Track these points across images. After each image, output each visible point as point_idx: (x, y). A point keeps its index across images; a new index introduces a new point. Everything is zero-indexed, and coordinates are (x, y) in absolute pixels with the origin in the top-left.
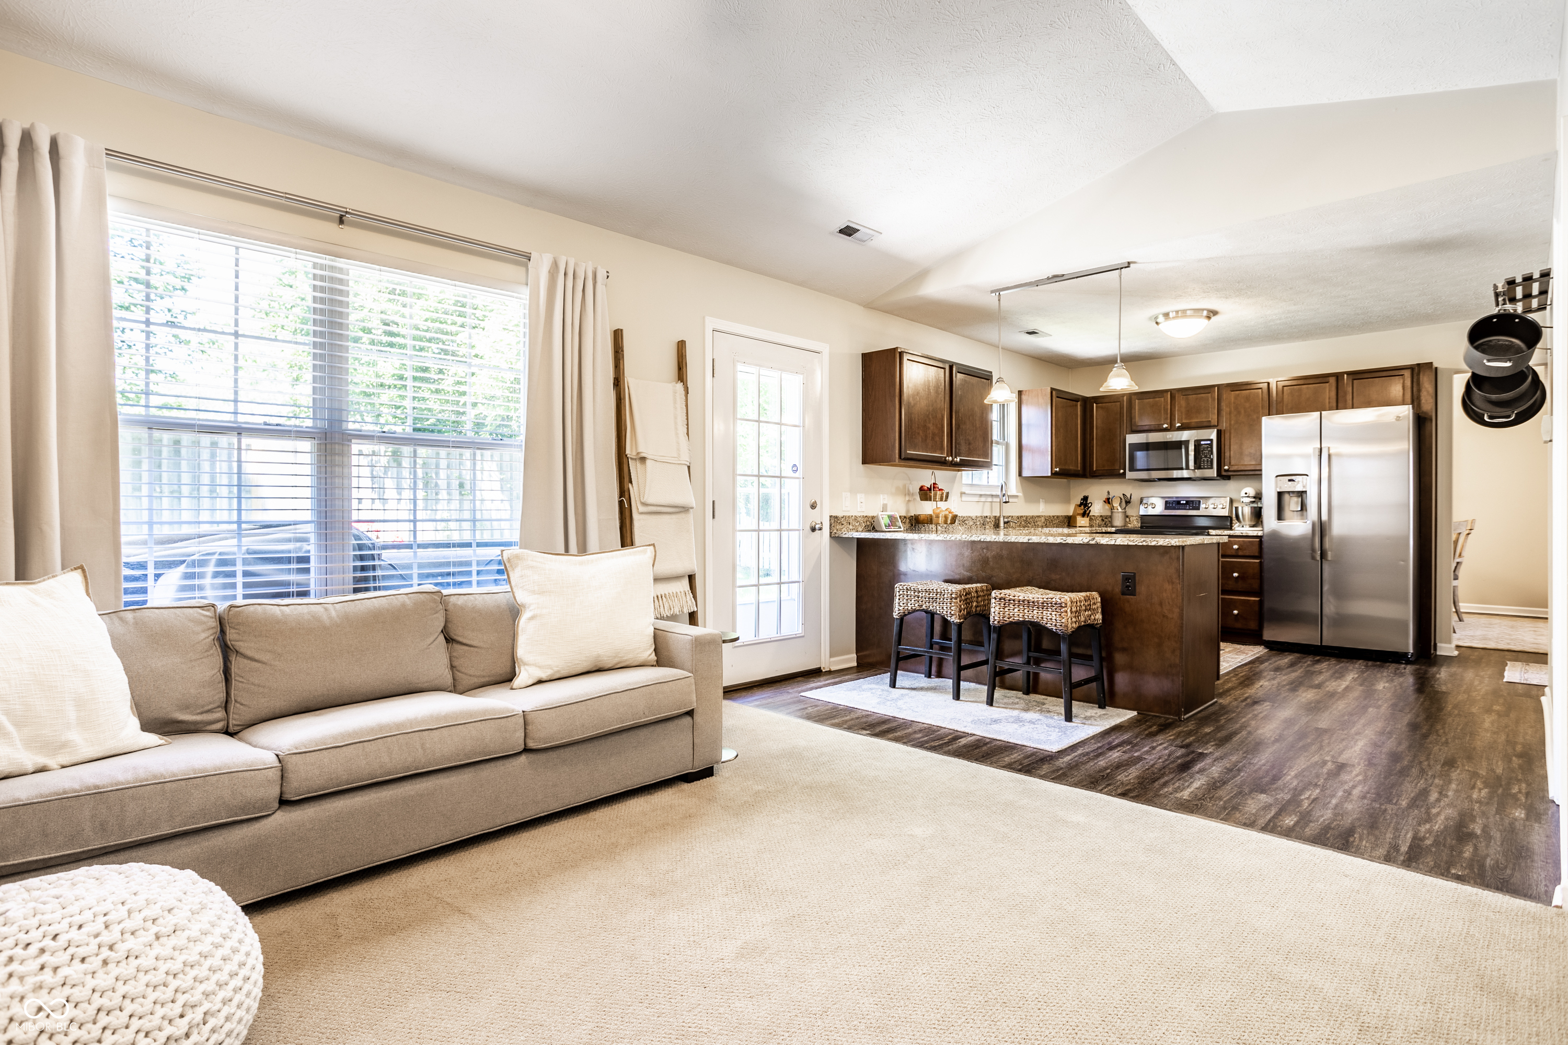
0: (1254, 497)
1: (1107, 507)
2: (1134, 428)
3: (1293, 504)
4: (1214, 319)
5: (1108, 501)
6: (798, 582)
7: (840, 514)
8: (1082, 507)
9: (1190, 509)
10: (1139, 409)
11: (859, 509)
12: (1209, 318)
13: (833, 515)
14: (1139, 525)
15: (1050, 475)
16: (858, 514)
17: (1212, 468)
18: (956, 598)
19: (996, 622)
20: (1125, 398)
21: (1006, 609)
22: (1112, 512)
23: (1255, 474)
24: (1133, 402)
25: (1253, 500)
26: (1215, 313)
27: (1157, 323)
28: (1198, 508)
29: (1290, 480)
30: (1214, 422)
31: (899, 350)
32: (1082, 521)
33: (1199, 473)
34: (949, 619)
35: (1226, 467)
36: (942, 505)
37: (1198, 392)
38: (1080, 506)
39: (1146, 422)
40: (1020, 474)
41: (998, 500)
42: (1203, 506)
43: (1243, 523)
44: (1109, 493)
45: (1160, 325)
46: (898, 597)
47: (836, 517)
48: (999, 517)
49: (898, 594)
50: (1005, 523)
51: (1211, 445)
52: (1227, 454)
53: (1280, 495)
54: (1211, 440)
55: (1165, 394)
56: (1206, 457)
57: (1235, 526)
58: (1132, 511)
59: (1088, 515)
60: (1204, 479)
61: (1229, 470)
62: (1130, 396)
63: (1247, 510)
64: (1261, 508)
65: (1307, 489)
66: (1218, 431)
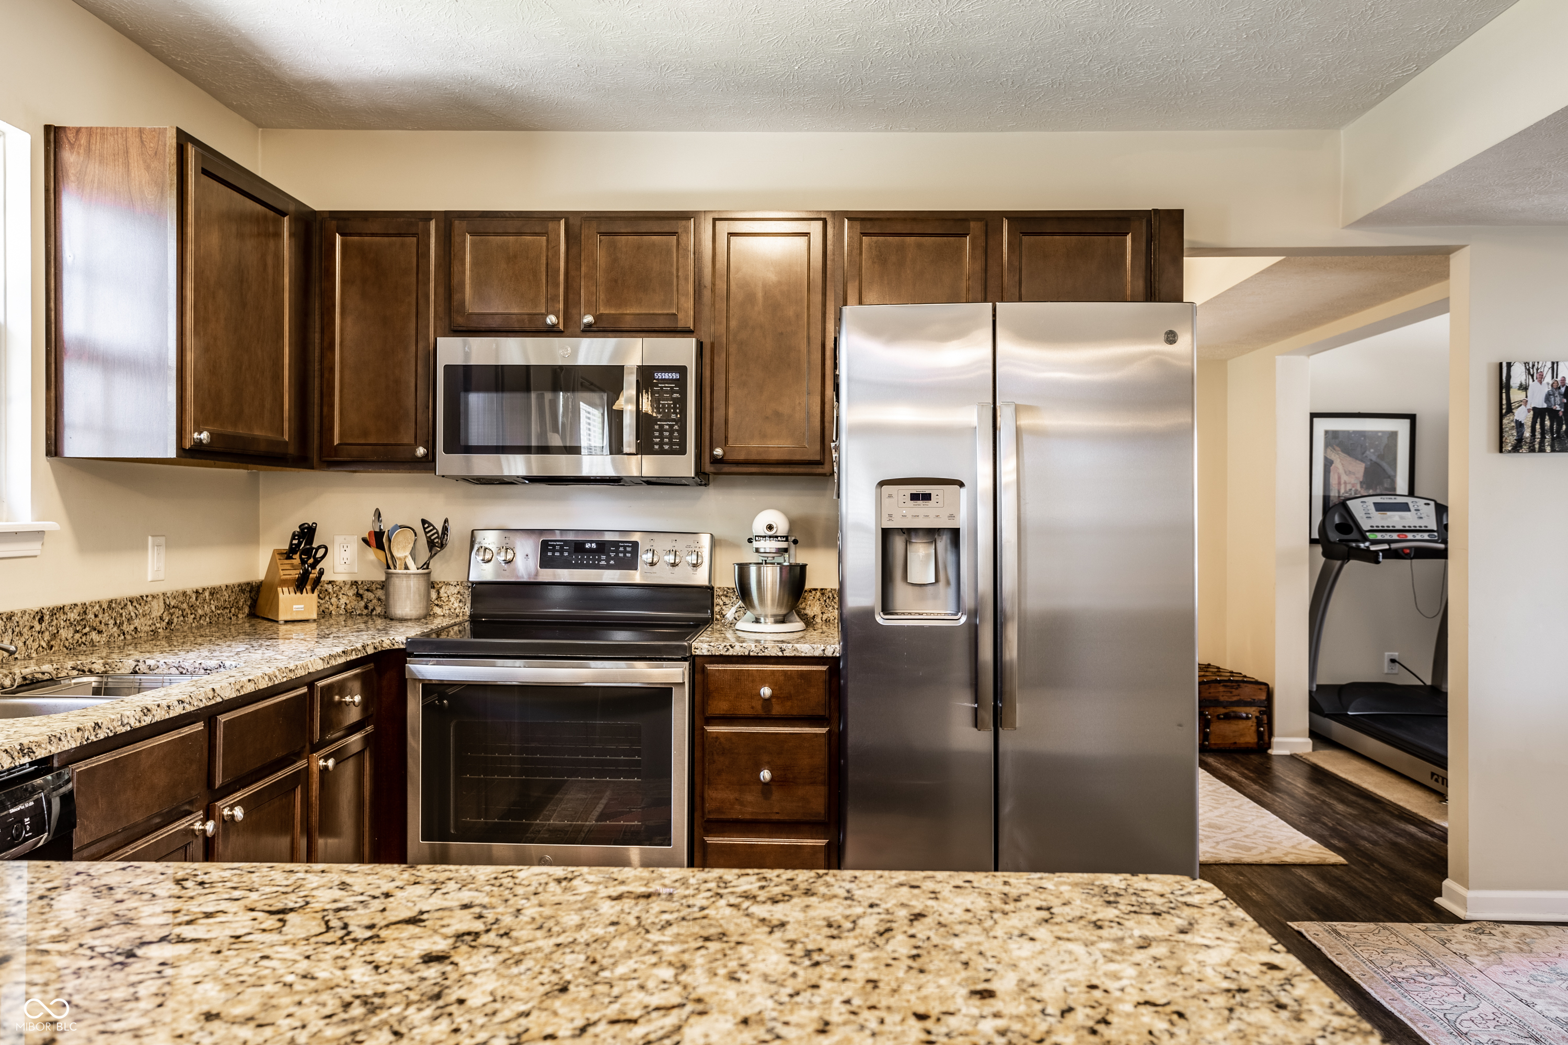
0: (786, 538)
1: (372, 554)
2: (460, 320)
3: (915, 565)
5: (377, 539)
8: (297, 557)
9: (608, 567)
10: (475, 263)
14: (467, 610)
15: (172, 453)
17: (682, 451)
20: (433, 224)
22: (389, 576)
23: (813, 470)
24: (456, 239)
25: (783, 545)
28: (631, 564)
29: (914, 497)
30: (686, 319)
32: (294, 602)
33: (649, 466)
35: (718, 452)
37: (644, 227)
38: (288, 554)
39: (494, 302)
40: (54, 447)
42: (645, 557)
43: (759, 610)
44: (378, 514)
51: (682, 383)
52: (719, 414)
53: (886, 534)
54: (682, 370)
55: (551, 225)
56: (666, 418)
57: (730, 614)
58: (443, 569)
59: (317, 581)
60: (650, 482)
61: (729, 457)
62: (448, 219)
63: (771, 576)
64: (803, 568)
65: (962, 522)
66: (700, 346)
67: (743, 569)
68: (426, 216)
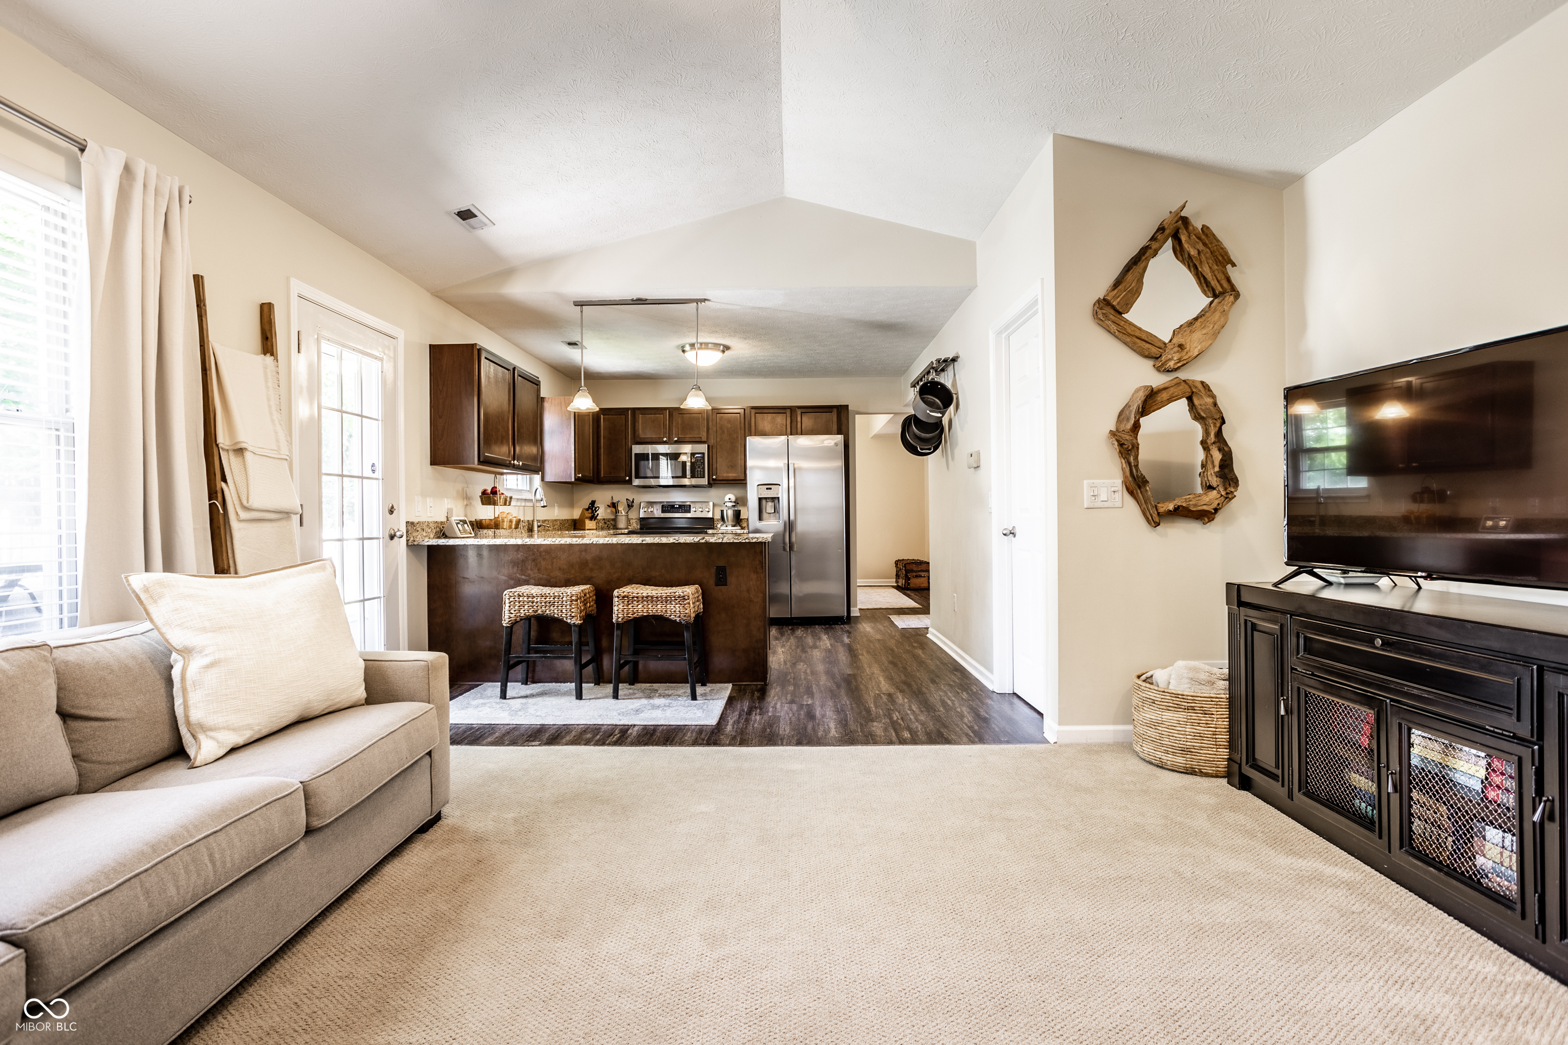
1: (609, 510)
2: (638, 440)
3: (769, 507)
4: (727, 352)
5: (614, 505)
6: (379, 598)
7: (415, 520)
8: (590, 511)
9: (682, 512)
10: (642, 423)
11: (429, 515)
12: (723, 352)
13: (410, 520)
14: (639, 527)
15: (573, 480)
16: (430, 520)
17: (704, 477)
18: (576, 600)
19: (620, 620)
20: (630, 412)
21: (630, 606)
22: (616, 516)
23: (740, 482)
24: (637, 416)
25: (734, 505)
26: (727, 348)
27: (684, 351)
28: (689, 511)
29: (767, 489)
30: (704, 439)
31: (478, 347)
32: (589, 524)
33: (694, 481)
34: (569, 621)
35: (714, 477)
36: (506, 509)
38: (587, 510)
39: (649, 435)
41: (531, 504)
42: (693, 509)
44: (614, 498)
45: (686, 354)
46: (507, 605)
47: (412, 523)
48: (533, 521)
49: (507, 601)
50: (539, 527)
51: (703, 458)
52: (714, 466)
53: (760, 499)
54: (703, 454)
55: (664, 412)
56: (699, 467)
57: (719, 526)
58: (633, 515)
59: (596, 518)
60: (694, 486)
61: (718, 479)
62: (634, 410)
63: (730, 513)
64: (740, 511)
65: (780, 496)
66: (708, 446)
67: (722, 511)
68: (628, 409)
